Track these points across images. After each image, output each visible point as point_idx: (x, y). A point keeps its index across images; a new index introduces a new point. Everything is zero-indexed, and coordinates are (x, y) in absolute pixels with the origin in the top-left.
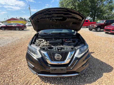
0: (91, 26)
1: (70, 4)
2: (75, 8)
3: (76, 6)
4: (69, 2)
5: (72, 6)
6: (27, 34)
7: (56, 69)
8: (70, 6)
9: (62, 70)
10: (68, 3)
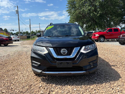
0: (121, 36)
1: (87, 4)
2: (95, 10)
3: (96, 6)
4: (85, 1)
5: (89, 8)
6: (15, 50)
7: (62, 63)
8: (87, 7)
9: (68, 63)
10: (82, 3)
